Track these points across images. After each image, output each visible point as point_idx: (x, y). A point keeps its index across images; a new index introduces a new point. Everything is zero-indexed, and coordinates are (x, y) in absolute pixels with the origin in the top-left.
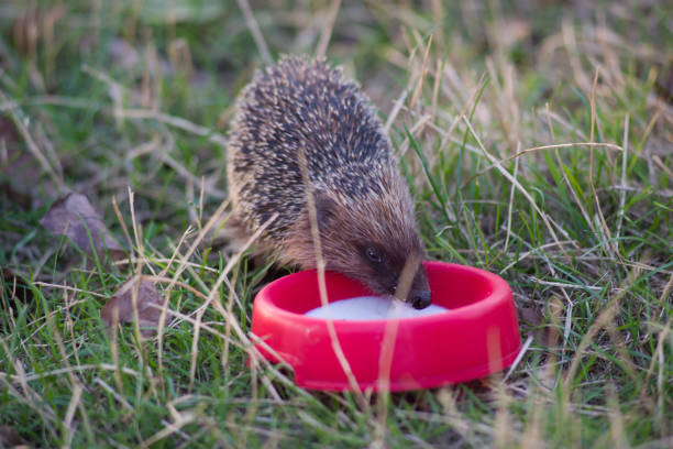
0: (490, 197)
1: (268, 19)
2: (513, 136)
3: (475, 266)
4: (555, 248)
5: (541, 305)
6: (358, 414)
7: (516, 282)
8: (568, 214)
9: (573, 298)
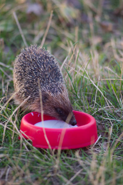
0: (90, 92)
1: (26, 32)
2: (97, 73)
3: (85, 112)
4: (108, 108)
5: (103, 125)
6: (50, 155)
7: (96, 117)
8: (112, 98)
9: (113, 123)
